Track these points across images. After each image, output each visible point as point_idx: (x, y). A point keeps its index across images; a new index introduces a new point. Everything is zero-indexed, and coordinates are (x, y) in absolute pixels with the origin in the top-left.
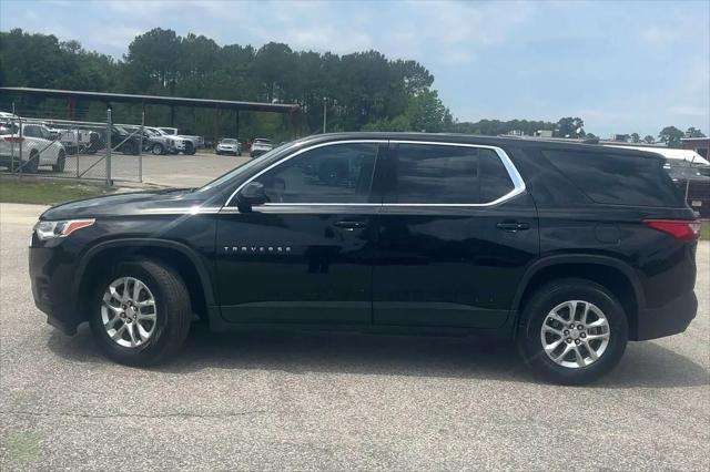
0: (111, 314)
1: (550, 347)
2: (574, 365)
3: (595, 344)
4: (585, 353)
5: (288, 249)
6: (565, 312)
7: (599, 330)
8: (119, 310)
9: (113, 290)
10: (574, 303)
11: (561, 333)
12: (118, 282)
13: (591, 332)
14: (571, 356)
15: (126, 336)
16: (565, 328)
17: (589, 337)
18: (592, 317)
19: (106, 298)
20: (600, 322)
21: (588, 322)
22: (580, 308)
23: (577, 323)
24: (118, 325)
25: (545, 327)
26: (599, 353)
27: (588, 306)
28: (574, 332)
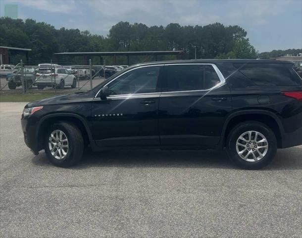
0: (53, 145)
1: (240, 153)
2: (253, 160)
3: (262, 151)
4: (257, 155)
5: (122, 114)
6: (246, 137)
7: (263, 144)
8: (55, 144)
9: (52, 136)
10: (250, 132)
11: (245, 146)
12: (54, 132)
13: (260, 145)
14: (251, 157)
15: (58, 155)
16: (247, 144)
17: (258, 147)
18: (260, 138)
19: (50, 139)
20: (263, 140)
21: (257, 140)
22: (253, 134)
23: (253, 141)
24: (55, 150)
25: (238, 144)
26: (264, 155)
27: (257, 133)
28: (252, 145)
